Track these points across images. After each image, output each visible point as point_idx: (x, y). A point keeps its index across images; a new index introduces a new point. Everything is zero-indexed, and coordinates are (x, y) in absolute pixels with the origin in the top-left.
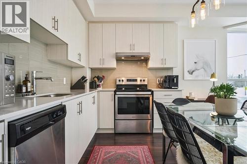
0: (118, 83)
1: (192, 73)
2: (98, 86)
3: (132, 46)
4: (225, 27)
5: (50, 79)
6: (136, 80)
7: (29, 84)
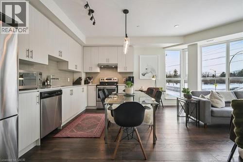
0: (101, 81)
1: (144, 75)
2: (89, 83)
3: (108, 60)
4: (164, 48)
5: (58, 79)
6: (111, 79)
7: (48, 81)
